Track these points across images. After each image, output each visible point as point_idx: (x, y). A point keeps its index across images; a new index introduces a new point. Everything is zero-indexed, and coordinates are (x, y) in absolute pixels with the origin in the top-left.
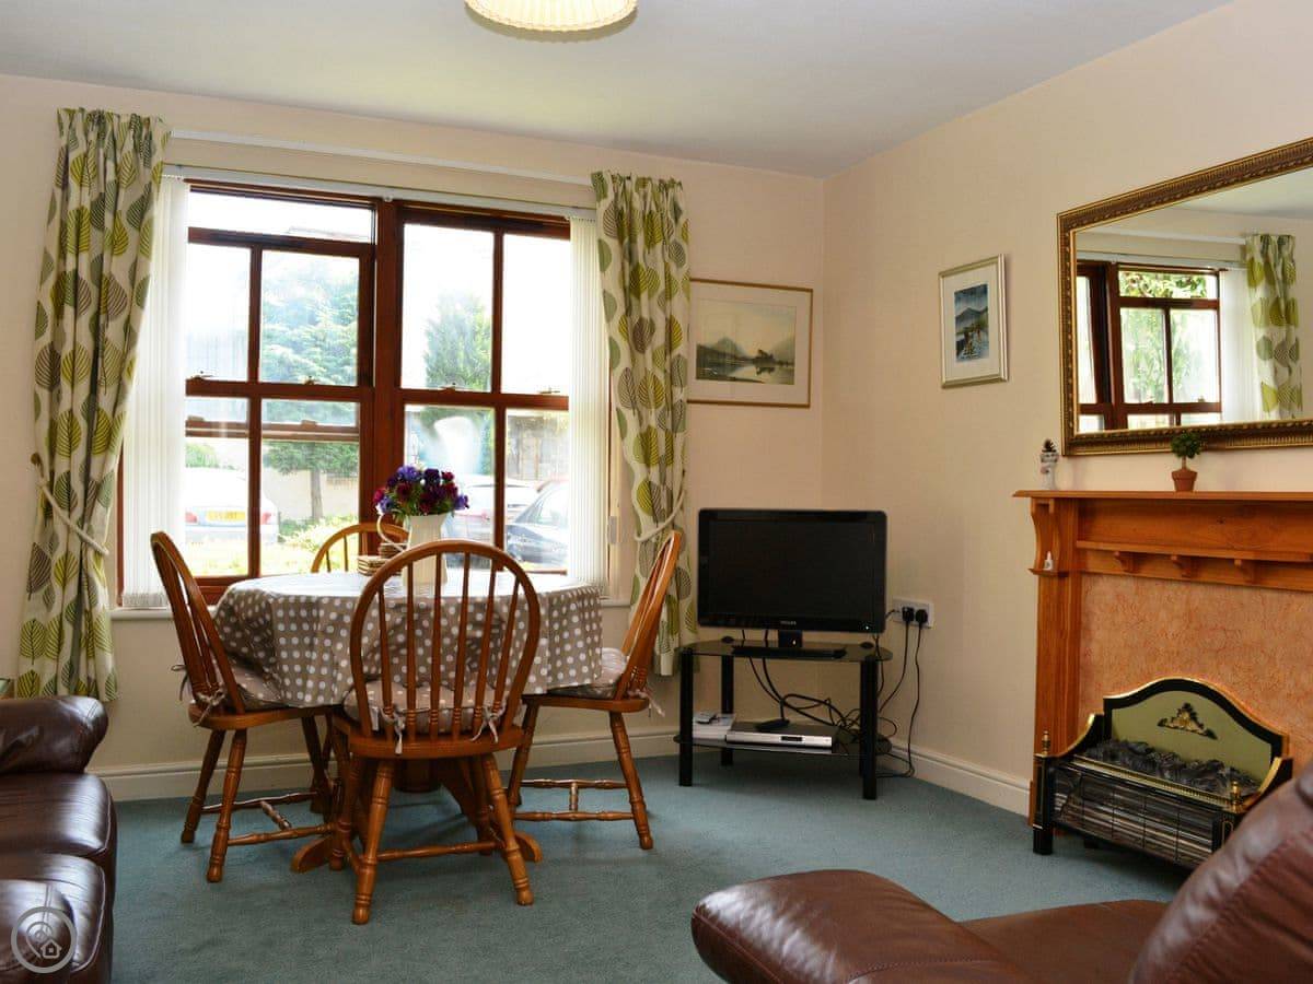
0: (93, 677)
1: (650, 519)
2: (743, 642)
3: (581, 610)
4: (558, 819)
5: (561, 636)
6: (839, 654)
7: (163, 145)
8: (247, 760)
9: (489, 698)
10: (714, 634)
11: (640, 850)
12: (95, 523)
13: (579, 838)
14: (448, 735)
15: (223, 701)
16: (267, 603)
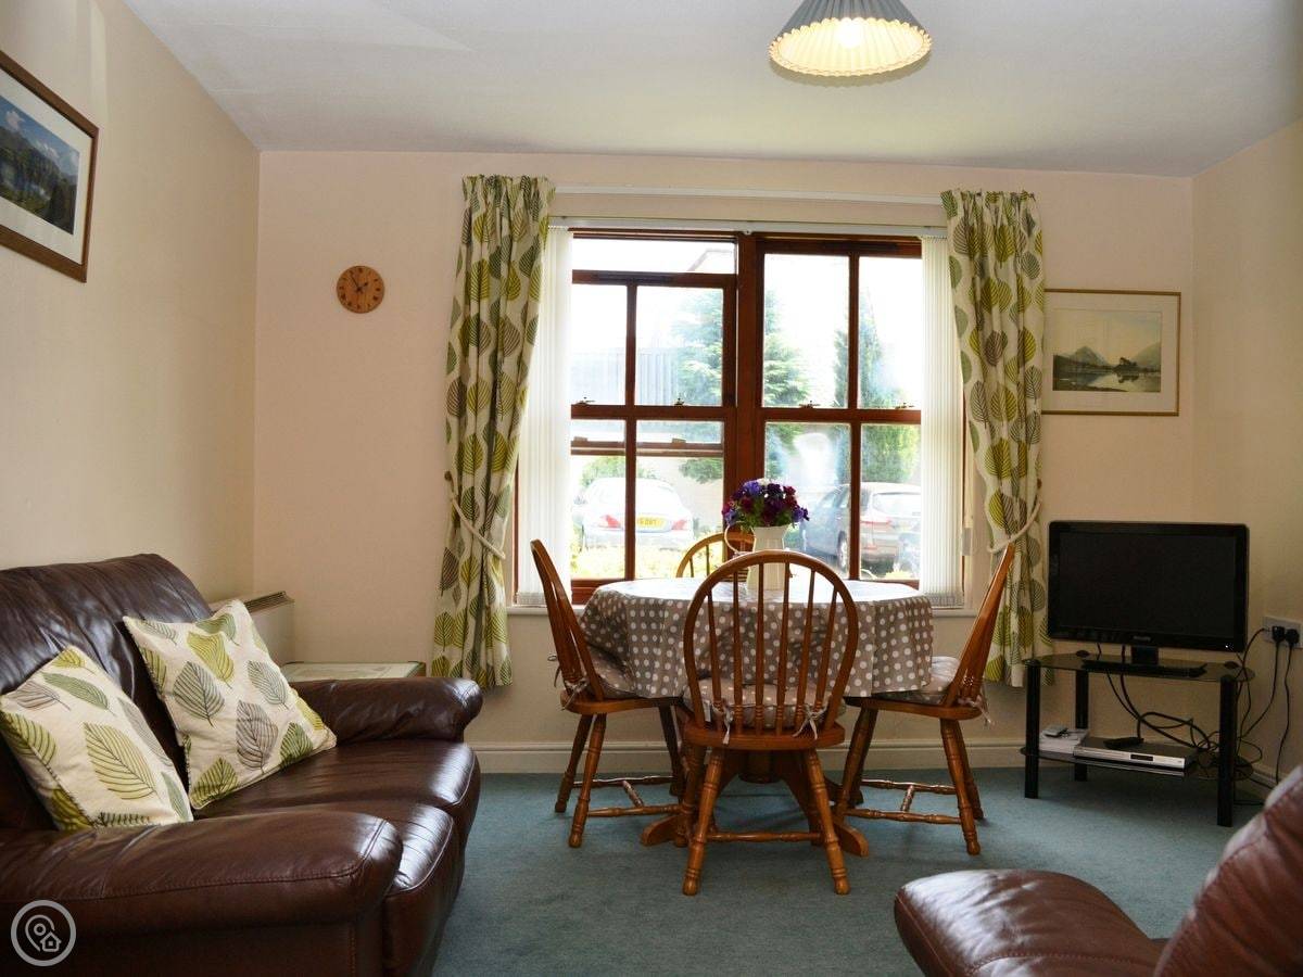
0: (491, 664)
1: (1002, 530)
2: (1098, 656)
3: (909, 619)
4: (887, 818)
5: (889, 643)
6: (1196, 673)
7: (549, 202)
8: (606, 744)
9: (810, 699)
10: (1069, 648)
11: (967, 854)
12: (494, 531)
13: (909, 838)
14: (772, 730)
15: (586, 689)
16: (623, 604)
